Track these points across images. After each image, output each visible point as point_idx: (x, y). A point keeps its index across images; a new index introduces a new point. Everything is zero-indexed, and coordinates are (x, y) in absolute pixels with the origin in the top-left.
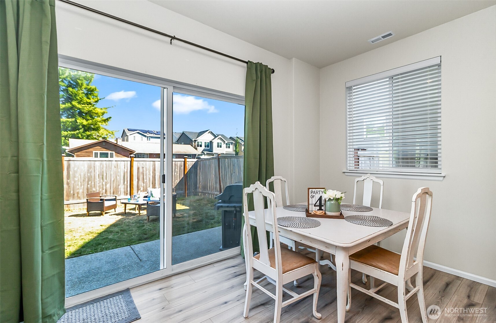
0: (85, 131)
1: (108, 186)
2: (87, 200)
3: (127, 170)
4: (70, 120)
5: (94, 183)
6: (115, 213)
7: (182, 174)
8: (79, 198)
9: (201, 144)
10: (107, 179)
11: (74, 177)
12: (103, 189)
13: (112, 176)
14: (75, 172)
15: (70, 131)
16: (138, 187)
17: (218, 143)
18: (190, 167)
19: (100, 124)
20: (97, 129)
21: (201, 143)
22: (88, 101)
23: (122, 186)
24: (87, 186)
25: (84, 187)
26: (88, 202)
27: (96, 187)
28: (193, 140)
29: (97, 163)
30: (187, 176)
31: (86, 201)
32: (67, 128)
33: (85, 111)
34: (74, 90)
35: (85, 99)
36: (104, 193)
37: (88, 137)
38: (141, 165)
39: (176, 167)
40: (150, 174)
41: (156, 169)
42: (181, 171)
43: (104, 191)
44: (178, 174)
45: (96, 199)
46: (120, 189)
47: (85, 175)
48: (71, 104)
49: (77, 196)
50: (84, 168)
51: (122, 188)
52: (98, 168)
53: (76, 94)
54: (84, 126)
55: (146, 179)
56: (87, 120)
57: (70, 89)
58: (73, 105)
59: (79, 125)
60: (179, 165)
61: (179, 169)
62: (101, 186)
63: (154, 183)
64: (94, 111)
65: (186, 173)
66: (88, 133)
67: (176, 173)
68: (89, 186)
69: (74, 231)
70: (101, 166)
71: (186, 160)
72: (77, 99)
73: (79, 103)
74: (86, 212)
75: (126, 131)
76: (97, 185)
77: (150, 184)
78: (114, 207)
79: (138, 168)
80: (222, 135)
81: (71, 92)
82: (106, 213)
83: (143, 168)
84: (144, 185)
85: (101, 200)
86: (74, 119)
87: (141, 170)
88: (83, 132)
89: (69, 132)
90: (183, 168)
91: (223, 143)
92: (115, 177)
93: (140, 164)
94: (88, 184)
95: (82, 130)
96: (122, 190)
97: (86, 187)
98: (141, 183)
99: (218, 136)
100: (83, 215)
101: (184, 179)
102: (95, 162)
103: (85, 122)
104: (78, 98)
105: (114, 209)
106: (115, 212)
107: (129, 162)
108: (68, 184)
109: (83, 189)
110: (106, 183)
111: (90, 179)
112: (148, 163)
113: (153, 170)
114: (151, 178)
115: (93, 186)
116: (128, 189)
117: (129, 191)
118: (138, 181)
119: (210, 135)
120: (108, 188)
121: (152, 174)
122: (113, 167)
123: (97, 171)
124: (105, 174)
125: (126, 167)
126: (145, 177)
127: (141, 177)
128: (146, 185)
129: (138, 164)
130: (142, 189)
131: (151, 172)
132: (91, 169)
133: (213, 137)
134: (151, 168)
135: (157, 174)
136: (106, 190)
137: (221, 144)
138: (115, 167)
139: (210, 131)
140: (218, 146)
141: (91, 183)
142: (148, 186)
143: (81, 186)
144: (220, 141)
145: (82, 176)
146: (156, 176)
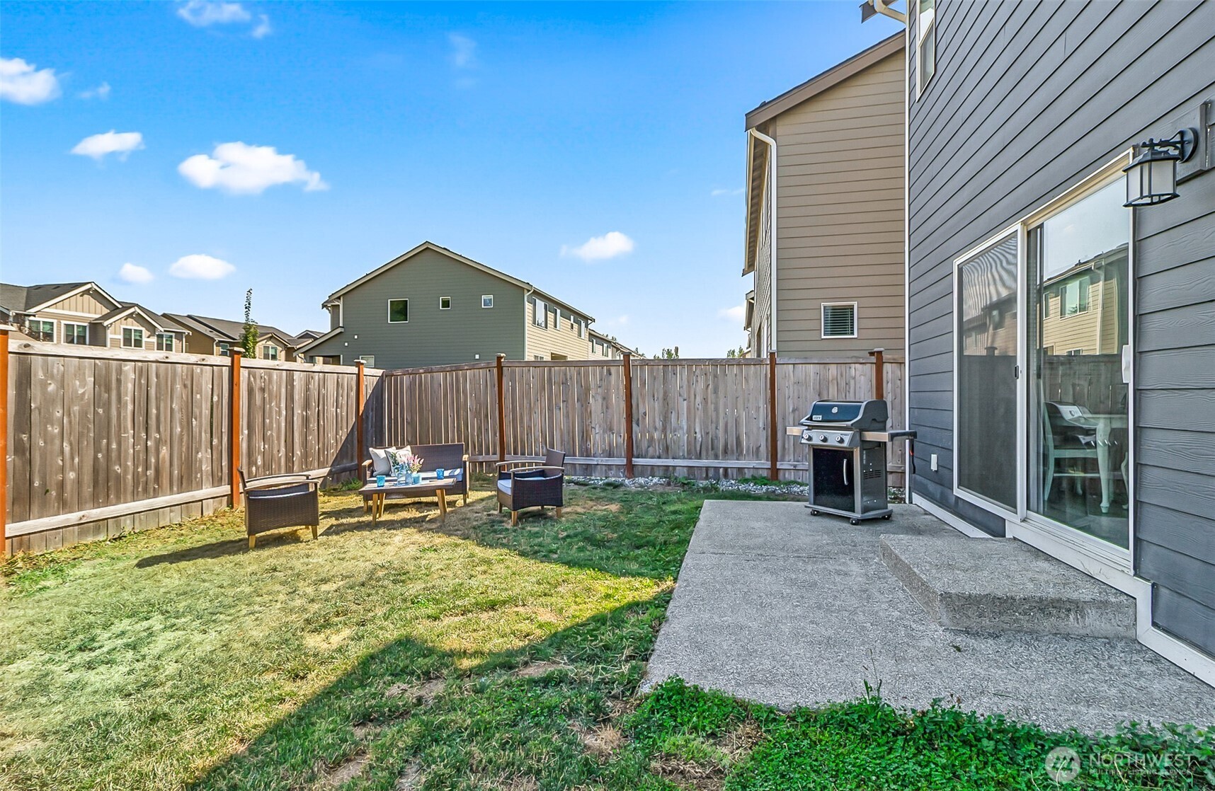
1: (164, 451)
3: (221, 397)
5: (119, 444)
7: (352, 415)
8: (65, 506)
10: (162, 429)
11: (48, 421)
12: (147, 468)
13: (178, 416)
14: (49, 401)
16: (249, 453)
17: (127, 332)
18: (369, 391)
21: (48, 326)
23: (206, 451)
24: (96, 458)
25: (80, 462)
27: (126, 461)
36: (153, 480)
40: (279, 413)
41: (296, 396)
42: (349, 404)
43: (151, 473)
44: (344, 415)
46: (201, 461)
47: (83, 414)
49: (59, 495)
50: (83, 385)
51: (205, 459)
52: (130, 386)
55: (271, 429)
60: (345, 388)
61: (345, 398)
62: (142, 456)
65: (361, 409)
67: (338, 410)
68: (100, 455)
70: (140, 380)
71: (362, 370)
76: (126, 451)
77: (279, 444)
79: (251, 391)
80: (142, 307)
83: (263, 390)
84: (266, 446)
87: (258, 397)
90: (353, 394)
92: (185, 423)
93: (255, 378)
94: (97, 450)
96: (206, 467)
97: (88, 460)
98: (257, 440)
99: (126, 309)
101: (356, 431)
102: (121, 365)
107: (225, 371)
108: (24, 449)
109: (80, 468)
110: (158, 443)
111: (104, 428)
112: (275, 377)
113: (289, 398)
114: (283, 424)
115: (114, 455)
116: (225, 463)
117: (225, 470)
118: (249, 435)
119: (93, 300)
120: (164, 462)
121: (284, 413)
122: (178, 386)
123: (129, 399)
124: (154, 411)
125: (215, 388)
126: (268, 421)
127: (258, 420)
128: (269, 447)
129: (249, 377)
130: (260, 462)
131: (283, 405)
132: (108, 390)
133: (106, 311)
134: (283, 390)
135: (298, 411)
136: (157, 471)
137: (141, 336)
138: (185, 386)
139: (89, 290)
140: (127, 342)
141: (108, 444)
142: (275, 452)
143: (73, 459)
144: (134, 326)
145: (76, 420)
146: (295, 418)
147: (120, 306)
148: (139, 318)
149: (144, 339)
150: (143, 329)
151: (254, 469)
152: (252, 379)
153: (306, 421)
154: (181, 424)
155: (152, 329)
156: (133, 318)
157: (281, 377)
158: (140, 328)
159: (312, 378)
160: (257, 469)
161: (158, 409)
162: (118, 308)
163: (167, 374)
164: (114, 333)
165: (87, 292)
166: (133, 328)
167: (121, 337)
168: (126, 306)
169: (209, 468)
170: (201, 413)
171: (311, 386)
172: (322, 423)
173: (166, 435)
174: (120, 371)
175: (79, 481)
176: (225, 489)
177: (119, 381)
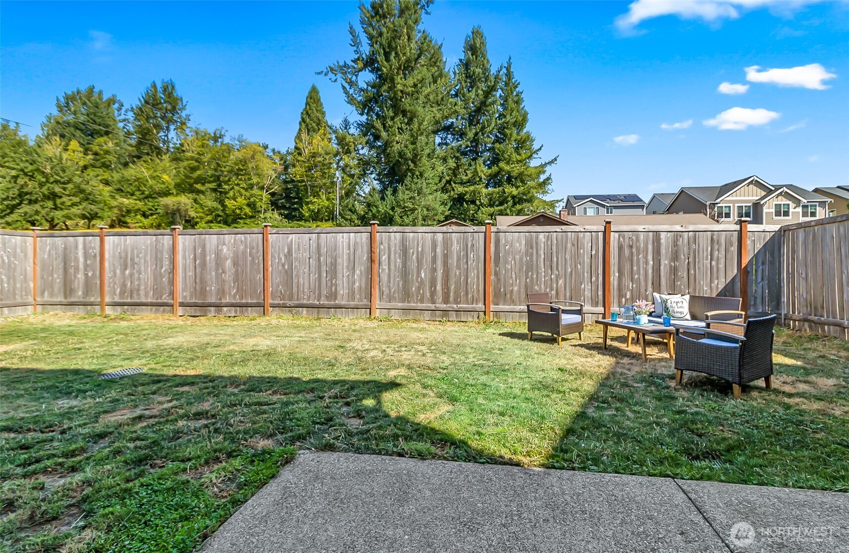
0: (515, 204)
1: (561, 282)
2: (528, 306)
3: (597, 251)
4: (497, 190)
5: (537, 276)
6: (580, 343)
7: (733, 266)
8: (513, 302)
9: (728, 212)
10: (560, 269)
11: (506, 262)
12: (552, 289)
13: (569, 262)
14: (507, 253)
15: (497, 206)
16: (620, 289)
17: (778, 206)
18: (759, 246)
19: (534, 191)
20: (530, 201)
21: (727, 209)
22: (519, 158)
23: (588, 284)
24: (526, 281)
25: (520, 282)
26: (530, 312)
27: (541, 284)
28: (708, 203)
29: (541, 236)
30: (748, 272)
31: (525, 308)
32: (494, 203)
33: (514, 174)
34: (502, 146)
35: (515, 156)
36: (556, 296)
37: (519, 213)
38: (627, 240)
39: (716, 247)
40: (647, 263)
41: (663, 251)
42: (729, 256)
43: (554, 292)
44: (722, 266)
45: (542, 308)
46: (584, 290)
47: (521, 259)
48: (498, 166)
49: (511, 297)
50: (520, 245)
51: (586, 288)
52: (542, 246)
53: (504, 151)
54: (513, 197)
55: (639, 274)
56: (517, 187)
57: (497, 145)
58: (500, 169)
59: (508, 197)
60: (723, 241)
61: (723, 252)
62: (549, 283)
63: (658, 283)
64: (526, 173)
65: (745, 262)
66: (518, 207)
67: (714, 263)
69: (508, 370)
70: (547, 242)
71: (746, 227)
72: (505, 159)
73: (508, 163)
74: (526, 331)
75: (572, 200)
76: (541, 279)
77: (646, 286)
78: (578, 328)
79: (621, 248)
80: (789, 187)
81: (499, 150)
82: (563, 339)
83: (631, 247)
84: (634, 286)
85: (552, 309)
86: (501, 188)
87: (627, 252)
88: (513, 206)
89: (496, 208)
90: (734, 249)
91: (792, 205)
92: (574, 266)
93: (624, 238)
94: (527, 278)
95: (510, 203)
96: (587, 293)
97: (523, 283)
98: (626, 281)
99: (777, 190)
100: (521, 337)
101: (738, 280)
102: (537, 235)
103: (515, 192)
104: (506, 156)
105: (577, 334)
106: (580, 339)
107: (601, 235)
108: (496, 274)
109: (520, 285)
110: (558, 277)
111: (530, 267)
112: (642, 237)
113: (655, 252)
114: (650, 271)
115: (535, 280)
116: (600, 293)
117: (601, 297)
118: (619, 277)
119: (755, 188)
120: (561, 288)
121: (651, 263)
122: (569, 245)
123: (542, 252)
124: (555, 259)
125: (594, 246)
126: (635, 268)
127: (627, 267)
128: (637, 286)
129: (619, 238)
130: (628, 295)
131: (650, 257)
132: (532, 248)
133: (763, 193)
134: (650, 247)
135: (665, 262)
136: (557, 293)
137: (789, 208)
138: (573, 245)
139: (752, 181)
140: (778, 214)
141: (532, 275)
142: (642, 290)
143: (516, 280)
144: (783, 201)
145: (518, 262)
146: (662, 268)
147: (773, 189)
148: (787, 195)
149: (791, 210)
150: (790, 203)
151: (624, 300)
152: (621, 239)
153: (674, 271)
154: (571, 266)
155: (797, 202)
156: (782, 195)
157: (648, 237)
158: (788, 202)
159: (681, 236)
160: (627, 300)
161: (557, 258)
162: (772, 190)
163: (562, 238)
164: (768, 209)
165: (751, 182)
166: (782, 203)
167: (773, 210)
168: (777, 188)
169: (590, 295)
170: (584, 261)
171: (680, 242)
172: (692, 272)
173: (562, 272)
174: (537, 238)
175: (519, 291)
176: (601, 309)
177: (537, 243)
